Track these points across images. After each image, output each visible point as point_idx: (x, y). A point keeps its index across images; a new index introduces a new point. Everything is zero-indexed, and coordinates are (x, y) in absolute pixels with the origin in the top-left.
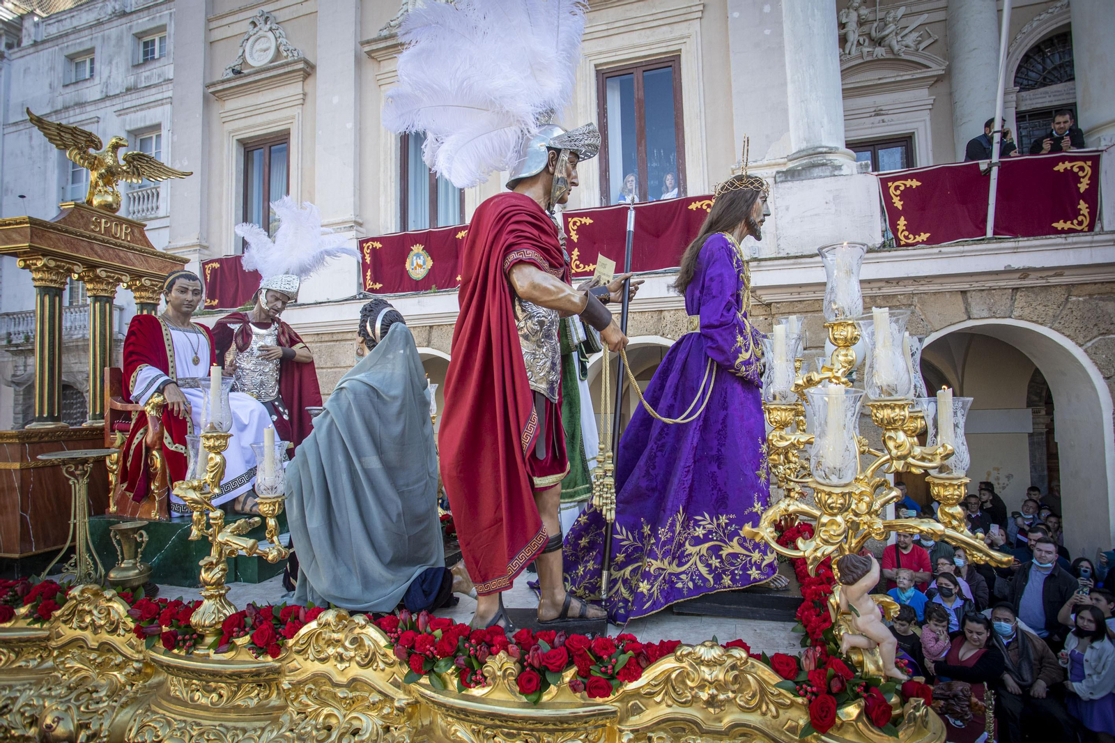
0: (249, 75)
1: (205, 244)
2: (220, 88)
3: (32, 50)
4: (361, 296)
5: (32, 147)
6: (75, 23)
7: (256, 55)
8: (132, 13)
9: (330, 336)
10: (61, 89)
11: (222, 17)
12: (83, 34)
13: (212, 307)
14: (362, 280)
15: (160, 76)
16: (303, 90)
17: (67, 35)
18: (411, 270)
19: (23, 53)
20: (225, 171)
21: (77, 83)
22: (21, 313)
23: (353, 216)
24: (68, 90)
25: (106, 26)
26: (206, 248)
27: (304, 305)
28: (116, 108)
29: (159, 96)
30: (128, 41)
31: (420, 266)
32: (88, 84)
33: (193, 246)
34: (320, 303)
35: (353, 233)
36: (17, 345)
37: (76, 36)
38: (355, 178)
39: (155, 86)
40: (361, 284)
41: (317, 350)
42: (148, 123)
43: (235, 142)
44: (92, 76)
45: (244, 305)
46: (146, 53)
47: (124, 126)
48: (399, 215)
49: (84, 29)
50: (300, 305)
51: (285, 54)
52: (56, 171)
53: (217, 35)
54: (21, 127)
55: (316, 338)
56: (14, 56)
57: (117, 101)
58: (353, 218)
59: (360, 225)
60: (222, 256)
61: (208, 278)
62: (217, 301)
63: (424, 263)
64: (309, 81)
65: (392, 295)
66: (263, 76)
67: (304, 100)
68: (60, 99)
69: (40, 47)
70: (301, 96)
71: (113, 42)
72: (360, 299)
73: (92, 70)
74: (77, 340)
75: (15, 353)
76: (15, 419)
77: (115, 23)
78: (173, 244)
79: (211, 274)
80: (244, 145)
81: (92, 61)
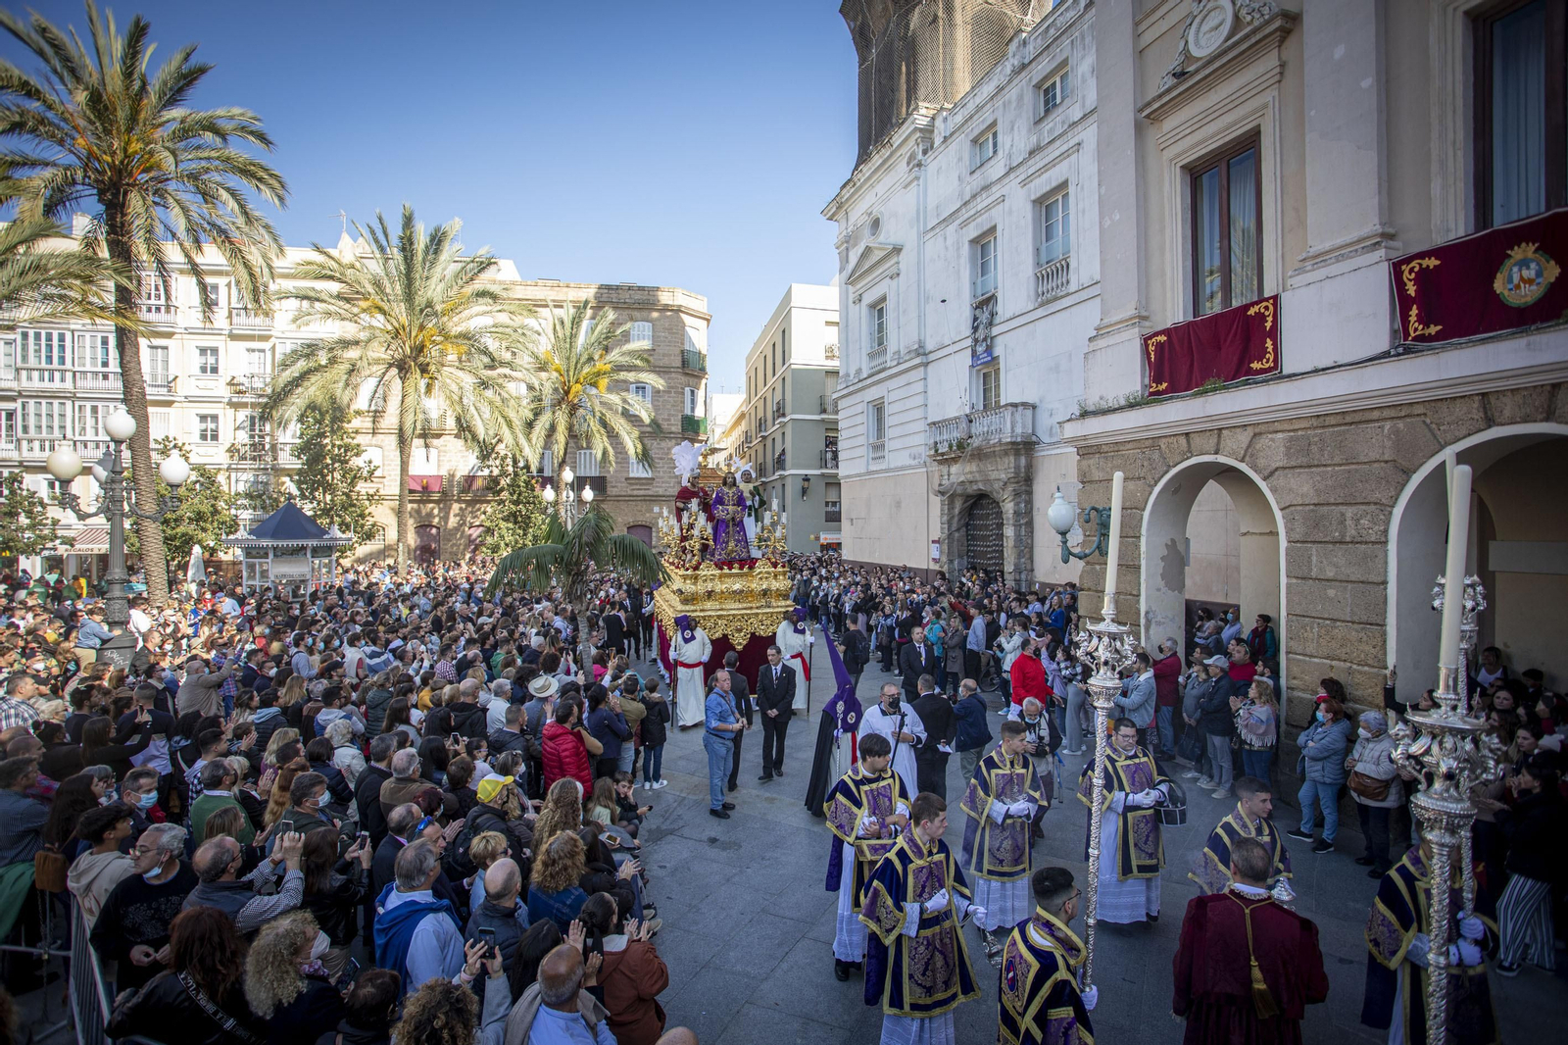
0: (1197, 71)
1: (1144, 314)
2: (1156, 105)
3: (944, 146)
4: (1401, 350)
5: (947, 248)
6: (978, 100)
7: (1203, 42)
8: (1031, 62)
9: (1338, 417)
10: (968, 178)
11: (1153, 11)
12: (985, 109)
13: (1158, 393)
14: (1398, 324)
15: (1063, 122)
16: (1280, 59)
17: (971, 117)
18: (1506, 293)
19: (936, 153)
20: (1167, 213)
21: (982, 165)
22: (945, 421)
23: (1378, 226)
24: (975, 176)
25: (1006, 90)
26: (1145, 318)
27: (1295, 375)
28: (1019, 179)
29: (1065, 148)
30: (1029, 95)
31: (1530, 282)
32: (992, 162)
33: (1131, 319)
34: (1323, 370)
35: (1381, 253)
36: (943, 454)
37: (980, 114)
38: (1379, 166)
39: (1060, 136)
40: (1395, 331)
41: (1316, 439)
42: (1054, 184)
43: (1178, 170)
44: (995, 152)
45: (1202, 385)
46: (1047, 103)
47: (1029, 196)
48: (1472, 201)
49: (986, 103)
50: (1289, 376)
51: (1249, 18)
52: (968, 266)
53: (1148, 37)
54: (938, 230)
55: (1315, 422)
56: (929, 161)
57: (1021, 169)
58: (1379, 229)
59: (1391, 237)
60: (1168, 325)
61: (1153, 356)
62: (1165, 385)
63: (1539, 274)
64: (1291, 43)
65: (1463, 340)
66: (1217, 64)
67: (1281, 73)
68: (968, 188)
69: (950, 141)
70: (1278, 70)
71: (1014, 105)
72: (1399, 355)
73: (995, 145)
74: (994, 445)
75: (940, 462)
76: (942, 529)
77: (1015, 82)
78: (1106, 321)
79: (1155, 351)
80: (1190, 170)
81: (995, 135)
